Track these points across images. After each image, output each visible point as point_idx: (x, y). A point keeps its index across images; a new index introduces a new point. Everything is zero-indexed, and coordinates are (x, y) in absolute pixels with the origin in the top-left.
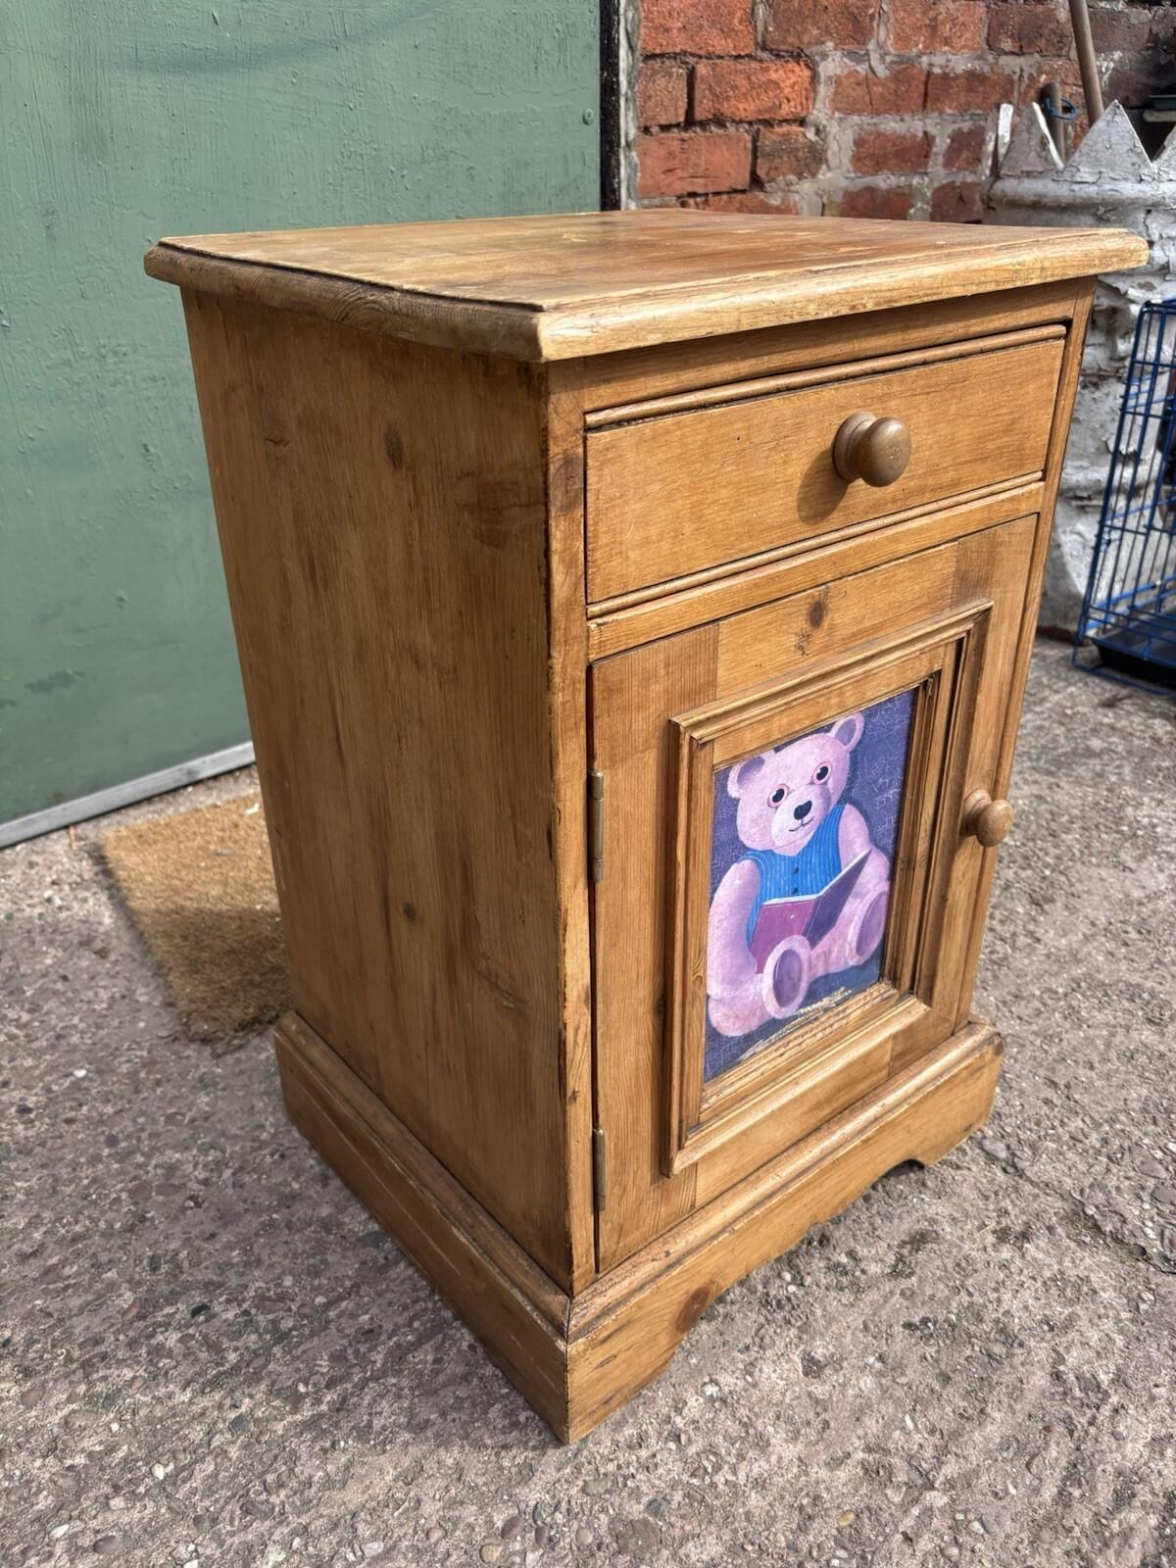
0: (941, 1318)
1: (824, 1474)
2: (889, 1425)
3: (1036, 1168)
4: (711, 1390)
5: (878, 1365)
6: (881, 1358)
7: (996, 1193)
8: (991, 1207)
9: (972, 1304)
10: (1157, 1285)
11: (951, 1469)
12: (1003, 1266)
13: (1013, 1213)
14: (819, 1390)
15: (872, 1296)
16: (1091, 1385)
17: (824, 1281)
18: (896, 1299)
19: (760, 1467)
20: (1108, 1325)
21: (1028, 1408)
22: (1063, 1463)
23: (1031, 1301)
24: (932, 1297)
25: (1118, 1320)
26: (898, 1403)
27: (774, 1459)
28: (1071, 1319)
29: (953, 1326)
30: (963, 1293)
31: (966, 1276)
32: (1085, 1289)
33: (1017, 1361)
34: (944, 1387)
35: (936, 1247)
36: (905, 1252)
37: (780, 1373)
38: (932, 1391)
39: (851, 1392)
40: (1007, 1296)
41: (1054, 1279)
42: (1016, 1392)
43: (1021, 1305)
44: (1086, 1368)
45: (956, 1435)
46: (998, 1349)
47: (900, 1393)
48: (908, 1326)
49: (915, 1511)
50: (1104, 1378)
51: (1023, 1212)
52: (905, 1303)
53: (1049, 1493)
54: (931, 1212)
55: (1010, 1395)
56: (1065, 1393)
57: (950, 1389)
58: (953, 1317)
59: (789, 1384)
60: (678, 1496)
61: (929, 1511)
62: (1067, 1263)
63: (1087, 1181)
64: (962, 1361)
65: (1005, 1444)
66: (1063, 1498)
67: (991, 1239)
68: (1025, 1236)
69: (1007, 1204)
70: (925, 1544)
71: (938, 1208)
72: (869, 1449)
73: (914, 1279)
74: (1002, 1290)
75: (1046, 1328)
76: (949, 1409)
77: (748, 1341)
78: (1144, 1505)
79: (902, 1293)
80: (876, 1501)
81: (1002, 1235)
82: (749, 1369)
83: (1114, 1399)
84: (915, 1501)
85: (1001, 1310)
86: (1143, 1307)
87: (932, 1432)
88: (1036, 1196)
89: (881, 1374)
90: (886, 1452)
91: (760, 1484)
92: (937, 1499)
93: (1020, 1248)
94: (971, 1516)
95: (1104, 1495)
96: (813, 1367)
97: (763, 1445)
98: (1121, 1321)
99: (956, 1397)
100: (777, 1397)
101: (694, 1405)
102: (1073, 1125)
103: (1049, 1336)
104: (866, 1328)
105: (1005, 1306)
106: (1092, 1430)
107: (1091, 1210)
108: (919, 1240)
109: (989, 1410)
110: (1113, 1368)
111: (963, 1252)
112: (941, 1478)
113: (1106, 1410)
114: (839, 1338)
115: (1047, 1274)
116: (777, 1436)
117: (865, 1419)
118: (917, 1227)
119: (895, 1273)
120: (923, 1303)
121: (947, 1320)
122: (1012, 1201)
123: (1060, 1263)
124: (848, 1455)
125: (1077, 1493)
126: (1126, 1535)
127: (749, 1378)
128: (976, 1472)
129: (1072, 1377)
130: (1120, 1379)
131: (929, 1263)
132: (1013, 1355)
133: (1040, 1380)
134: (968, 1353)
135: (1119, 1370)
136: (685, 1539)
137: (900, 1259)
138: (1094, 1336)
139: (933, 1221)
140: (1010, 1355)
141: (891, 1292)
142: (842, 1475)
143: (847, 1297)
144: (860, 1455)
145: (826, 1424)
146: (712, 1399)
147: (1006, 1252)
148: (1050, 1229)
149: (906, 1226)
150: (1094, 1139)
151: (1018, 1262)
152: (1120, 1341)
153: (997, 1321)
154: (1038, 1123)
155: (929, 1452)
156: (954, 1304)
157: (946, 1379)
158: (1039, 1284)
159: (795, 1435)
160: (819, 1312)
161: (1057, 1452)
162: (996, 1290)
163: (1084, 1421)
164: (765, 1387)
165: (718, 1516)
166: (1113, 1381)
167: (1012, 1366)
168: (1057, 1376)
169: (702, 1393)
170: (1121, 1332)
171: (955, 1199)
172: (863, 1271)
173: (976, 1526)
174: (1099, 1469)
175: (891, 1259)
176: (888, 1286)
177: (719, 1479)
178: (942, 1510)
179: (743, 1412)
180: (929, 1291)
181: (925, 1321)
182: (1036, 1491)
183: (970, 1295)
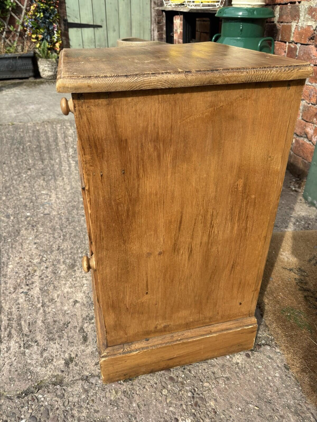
0: (66, 329)
1: (58, 293)
2: (56, 307)
3: (80, 385)
4: (86, 285)
5: (67, 312)
6: (68, 313)
7: (82, 368)
8: (80, 363)
9: (63, 338)
10: (29, 382)
11: (41, 311)
12: (65, 352)
13: (74, 367)
14: (71, 300)
15: (80, 321)
16: (29, 347)
17: (91, 314)
18: (76, 324)
19: (67, 285)
20: (34, 362)
21: (37, 331)
22: (24, 329)
23: (53, 350)
24: (71, 331)
25: (32, 365)
26: (58, 311)
27: (67, 288)
28: (42, 356)
29: (62, 331)
30: (67, 338)
31: (69, 342)
32: (44, 365)
33: (45, 337)
34: (54, 320)
35: (81, 342)
36: (85, 334)
37: (79, 296)
38: (55, 318)
39: (67, 305)
40: (58, 346)
41: (52, 360)
42: (41, 331)
43: (54, 348)
44: (32, 349)
45: (45, 316)
46: (51, 336)
47: (59, 312)
48: (70, 322)
49: (41, 301)
50: (27, 351)
51: (73, 370)
52: (74, 325)
53: (23, 323)
54: (90, 347)
55: (42, 330)
56: (32, 341)
57: (52, 320)
58: (63, 332)
59: (76, 296)
60: (73, 274)
61: (39, 303)
62: (53, 367)
63: (66, 395)
64: (55, 327)
65: (36, 322)
66: (20, 325)
67: (73, 356)
68: (67, 364)
69: (77, 368)
70: (36, 299)
71: (89, 350)
72: (56, 301)
73: (77, 331)
74: (60, 346)
75: (46, 349)
76: (49, 318)
77: (90, 295)
78: (5, 337)
79: (76, 327)
80: (48, 297)
81: (71, 359)
82: (84, 292)
83: (22, 349)
84: (42, 303)
85: (57, 342)
86: (29, 374)
87: (49, 313)
88: (74, 377)
89: (65, 311)
90: (53, 303)
91: (65, 284)
92: (39, 305)
93: (65, 360)
94: (32, 308)
95: (13, 331)
96: (76, 302)
97: (70, 288)
98: (32, 366)
99: (50, 320)
100: (76, 293)
101: (85, 282)
102: (85, 411)
103: (44, 348)
104: (75, 315)
105: (57, 344)
106: (22, 339)
107: (58, 387)
108: (85, 339)
109: (43, 324)
110: (27, 355)
111: (74, 347)
112: (42, 308)
113: (22, 345)
114: (77, 309)
115: (55, 360)
116: (69, 290)
117: (60, 304)
118: (88, 341)
119: (82, 329)
120: (71, 329)
121: (64, 330)
122: (77, 370)
123: (54, 365)
124: (58, 298)
125: (18, 327)
126: (5, 329)
127: (83, 291)
128: (37, 314)
129: (33, 344)
130: (24, 354)
131: (78, 337)
132: (47, 337)
133: (38, 338)
134: (55, 329)
135: (25, 355)
136: (67, 272)
137: (84, 332)
138: (35, 357)
139: (87, 346)
140: (48, 337)
141: (78, 324)
142: (56, 295)
143: (84, 316)
144: (56, 300)
145: (65, 297)
146: (84, 284)
147: (67, 356)
148: (63, 371)
149: (90, 339)
150: (75, 412)
151: (62, 356)
152: (29, 361)
153: (55, 340)
154: (93, 400)
155: (47, 309)
156: (66, 334)
157: (55, 321)
158: (54, 356)
159: (67, 292)
160: (85, 309)
161: (26, 330)
162: (61, 345)
163: (25, 339)
164: (79, 293)
165: (66, 277)
166: (25, 352)
167: (46, 335)
168: (36, 342)
169: (86, 284)
170: (30, 363)
171: (88, 355)
172: (87, 322)
173: (30, 308)
174: (17, 334)
175: (85, 330)
176: (80, 325)
177: (71, 280)
178: (37, 305)
179: (78, 288)
180: (72, 331)
181: (68, 326)
182: (25, 321)
183: (65, 339)
